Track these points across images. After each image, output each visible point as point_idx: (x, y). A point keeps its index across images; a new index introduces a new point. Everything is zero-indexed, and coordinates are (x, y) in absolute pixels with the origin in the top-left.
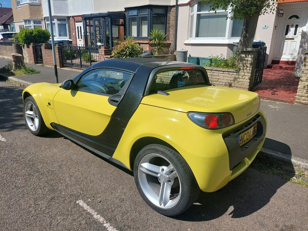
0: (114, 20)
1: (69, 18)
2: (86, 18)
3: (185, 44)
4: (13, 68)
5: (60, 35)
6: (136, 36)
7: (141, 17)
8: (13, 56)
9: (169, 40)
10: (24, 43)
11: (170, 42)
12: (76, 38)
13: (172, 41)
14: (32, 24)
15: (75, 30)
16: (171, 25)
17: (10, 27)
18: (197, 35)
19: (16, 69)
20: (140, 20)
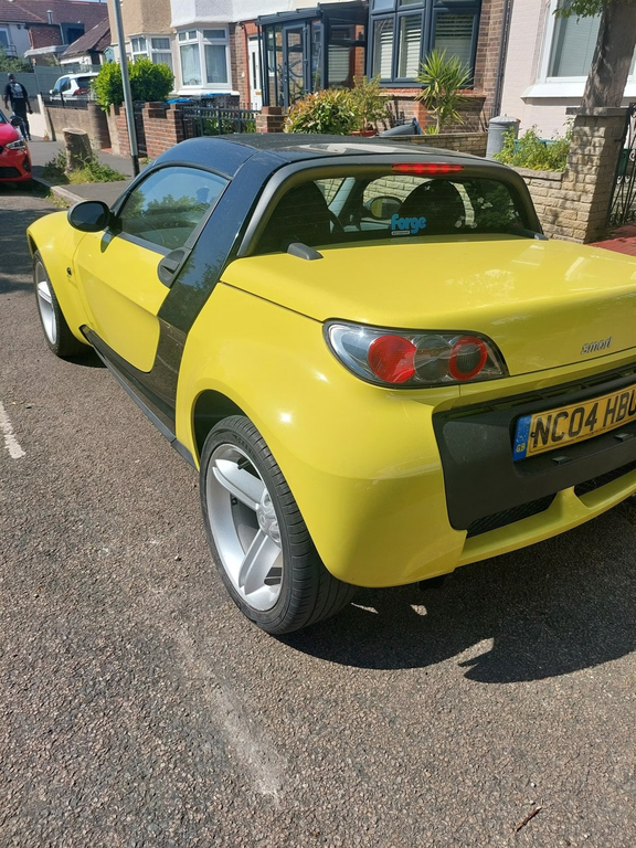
0: (335, 30)
1: (232, 25)
2: (267, 27)
3: (525, 99)
4: (68, 166)
5: (210, 80)
6: (389, 77)
7: (407, 17)
8: (66, 134)
9: (482, 86)
10: (110, 102)
11: (485, 93)
12: (249, 88)
13: (490, 90)
14: (148, 50)
15: (248, 62)
16: (491, 39)
17: (105, 59)
18: (555, 70)
19: (75, 167)
20: (403, 25)
